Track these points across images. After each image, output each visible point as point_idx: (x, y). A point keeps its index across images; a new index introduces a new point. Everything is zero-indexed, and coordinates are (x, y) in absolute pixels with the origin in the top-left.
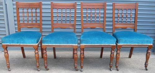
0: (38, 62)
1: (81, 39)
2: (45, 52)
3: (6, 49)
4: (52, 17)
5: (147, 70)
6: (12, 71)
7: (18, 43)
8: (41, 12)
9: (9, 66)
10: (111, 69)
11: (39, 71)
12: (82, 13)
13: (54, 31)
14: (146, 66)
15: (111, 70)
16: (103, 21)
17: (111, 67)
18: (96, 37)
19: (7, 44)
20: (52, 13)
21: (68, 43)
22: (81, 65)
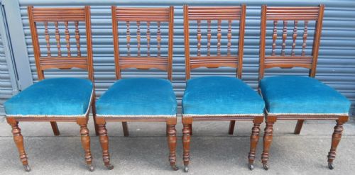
0: (90, 152)
1: (185, 102)
2: (104, 131)
3: (17, 126)
4: (116, 44)
5: (331, 168)
6: (34, 171)
7: (41, 113)
8: (89, 34)
9: (26, 161)
10: (252, 167)
11: (91, 171)
12: (185, 34)
13: (122, 76)
14: (330, 161)
15: (250, 169)
16: (238, 53)
17: (251, 162)
18: (219, 98)
19: (18, 115)
20: (115, 34)
21: (154, 112)
22: (184, 158)
